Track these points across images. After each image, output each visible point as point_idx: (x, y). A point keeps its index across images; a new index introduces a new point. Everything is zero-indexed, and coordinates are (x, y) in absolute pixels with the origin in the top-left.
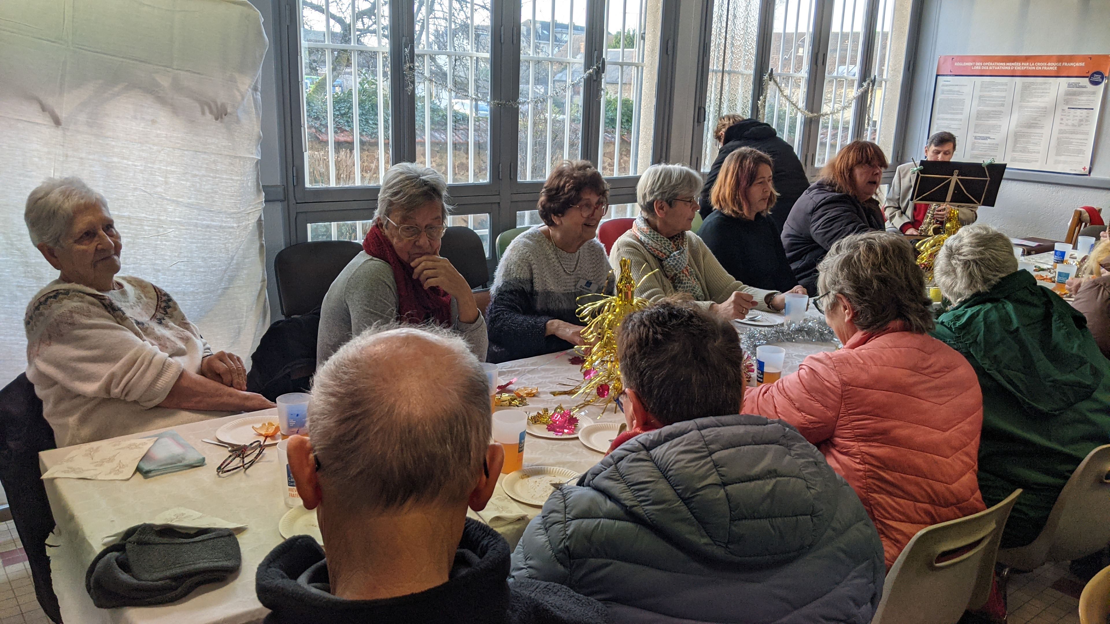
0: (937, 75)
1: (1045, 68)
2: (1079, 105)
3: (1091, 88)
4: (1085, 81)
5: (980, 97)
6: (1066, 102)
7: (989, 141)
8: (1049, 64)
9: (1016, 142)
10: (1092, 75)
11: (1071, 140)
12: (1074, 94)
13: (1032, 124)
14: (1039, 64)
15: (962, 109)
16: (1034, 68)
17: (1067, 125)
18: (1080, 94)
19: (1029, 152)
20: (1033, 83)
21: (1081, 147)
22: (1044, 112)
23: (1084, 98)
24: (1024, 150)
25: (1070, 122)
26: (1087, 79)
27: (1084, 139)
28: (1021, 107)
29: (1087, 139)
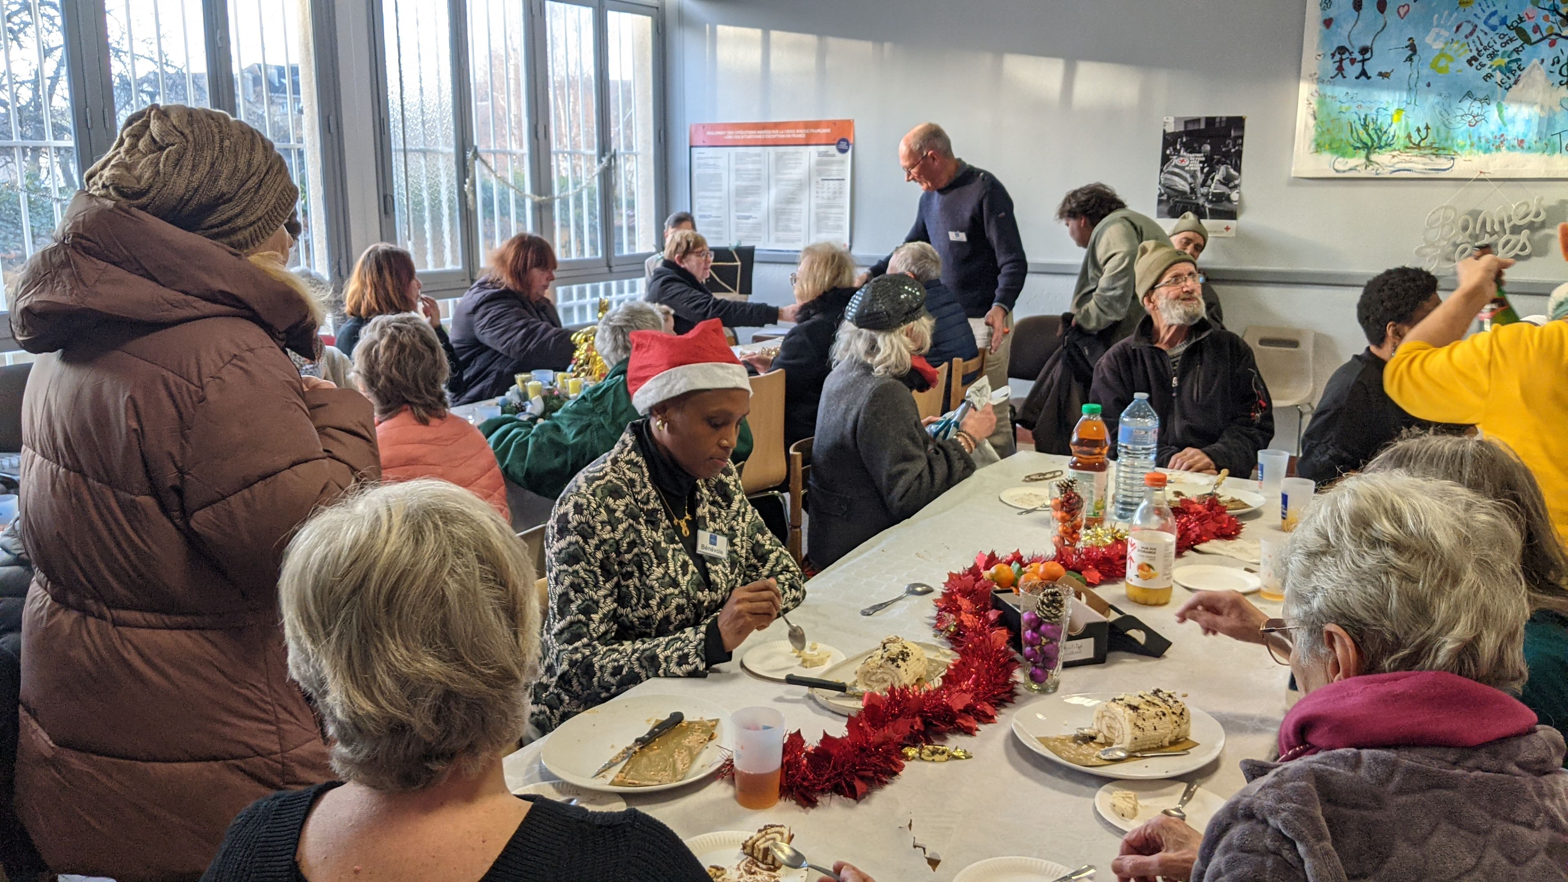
0: (691, 147)
1: (794, 136)
2: (831, 176)
3: (839, 156)
4: (833, 149)
5: (737, 170)
6: (819, 173)
7: (751, 221)
8: (798, 131)
9: (777, 220)
10: (839, 143)
11: (829, 215)
12: (825, 164)
13: (790, 200)
14: (788, 131)
15: (720, 185)
16: (784, 136)
17: (822, 198)
18: (831, 163)
19: (791, 231)
20: (785, 153)
21: (839, 222)
22: (803, 185)
23: (834, 168)
24: (787, 229)
25: (825, 195)
26: (834, 147)
27: (841, 214)
28: (778, 181)
29: (843, 214)
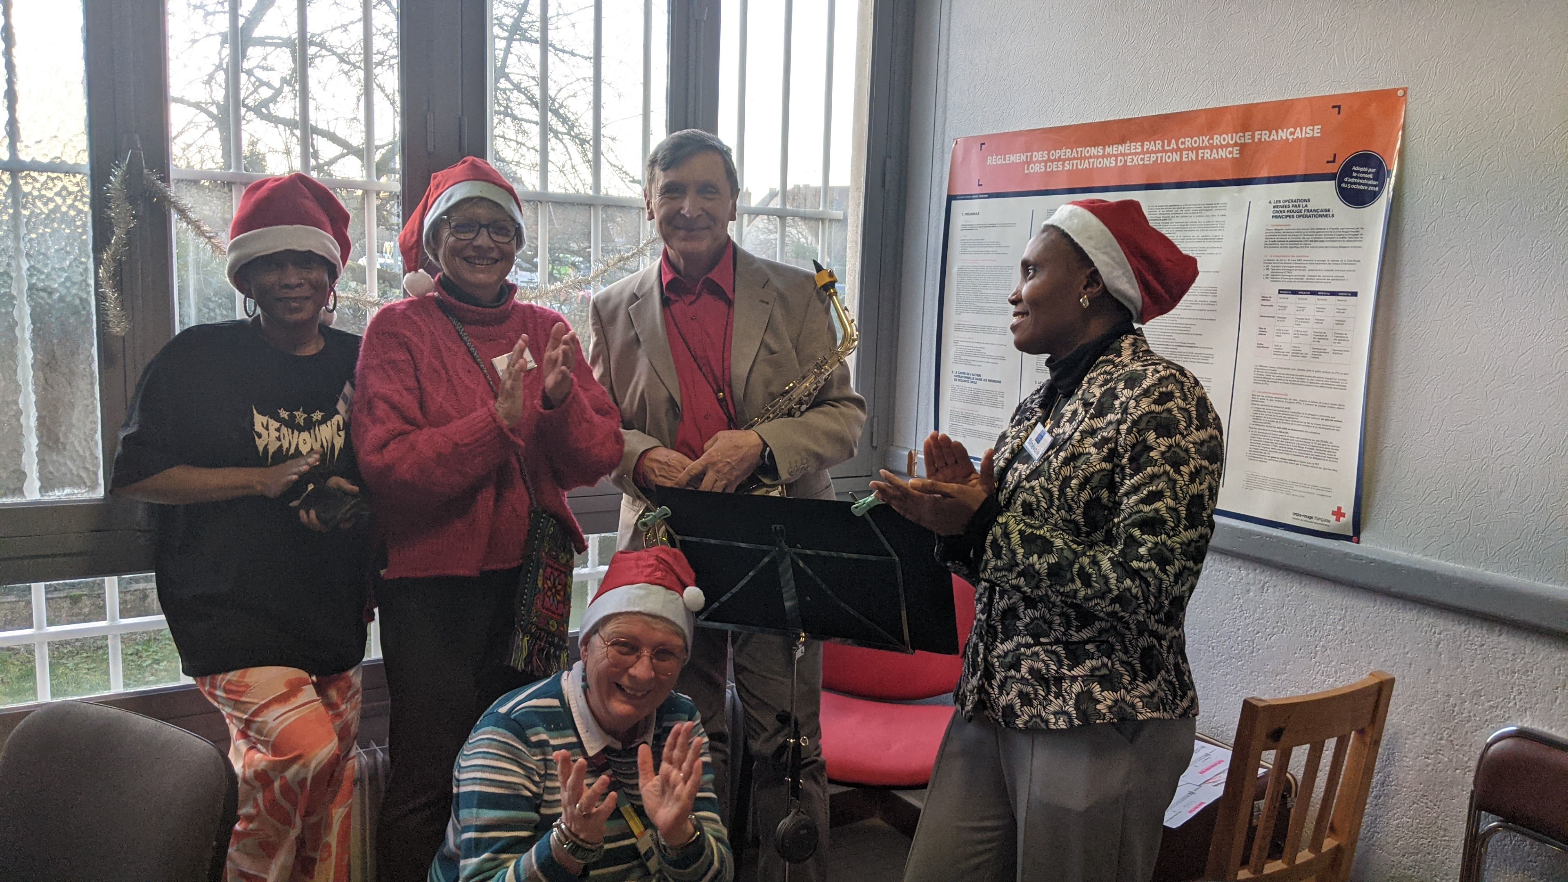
0: (951, 198)
1: (1207, 155)
2: (1310, 279)
3: (1344, 214)
4: (1326, 193)
6: (1275, 269)
8: (1217, 140)
10: (1347, 171)
11: (1295, 408)
12: (1297, 240)
14: (1188, 142)
16: (1176, 157)
17: (1278, 351)
18: (1314, 237)
21: (1325, 435)
23: (1325, 253)
25: (1286, 342)
26: (1331, 185)
27: (1333, 406)
29: (1341, 407)
